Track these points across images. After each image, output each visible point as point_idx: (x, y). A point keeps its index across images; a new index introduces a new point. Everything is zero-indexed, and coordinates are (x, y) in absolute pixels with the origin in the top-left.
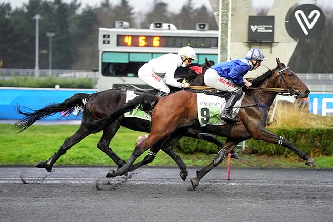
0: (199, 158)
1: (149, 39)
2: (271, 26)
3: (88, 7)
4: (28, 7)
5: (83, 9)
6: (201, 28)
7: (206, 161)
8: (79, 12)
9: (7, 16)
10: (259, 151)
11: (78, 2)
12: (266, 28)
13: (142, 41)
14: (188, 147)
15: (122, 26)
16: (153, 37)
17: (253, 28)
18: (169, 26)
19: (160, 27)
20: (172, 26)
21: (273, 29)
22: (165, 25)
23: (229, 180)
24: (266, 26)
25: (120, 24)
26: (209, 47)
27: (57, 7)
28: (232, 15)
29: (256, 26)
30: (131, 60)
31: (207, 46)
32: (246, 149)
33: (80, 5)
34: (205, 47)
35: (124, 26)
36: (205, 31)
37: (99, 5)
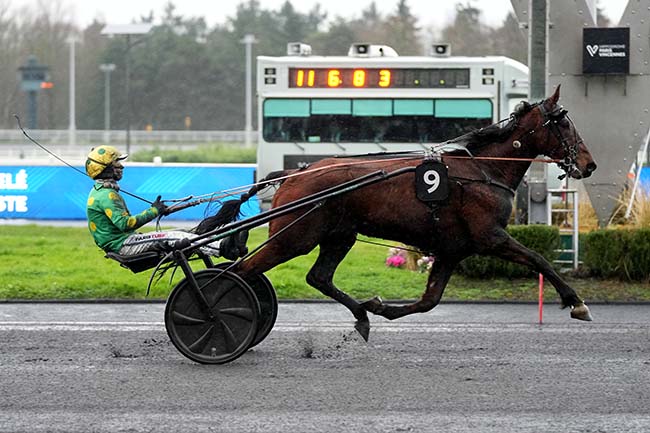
0: (494, 286)
1: (346, 74)
2: (623, 46)
3: (340, 19)
4: (235, 23)
5: (331, 23)
6: (438, 52)
7: (506, 290)
8: (324, 28)
9: (199, 40)
10: (604, 271)
11: (322, 12)
12: (614, 50)
13: (333, 78)
14: (474, 266)
15: (299, 51)
16: (352, 70)
17: (592, 50)
18: (381, 50)
19: (365, 52)
20: (387, 50)
21: (627, 51)
22: (374, 49)
23: (541, 323)
24: (615, 46)
25: (296, 49)
26: (453, 86)
27: (284, 19)
28: (551, 27)
29: (596, 46)
30: (314, 112)
31: (451, 83)
32: (580, 269)
33: (325, 16)
34: (445, 86)
35: (302, 52)
36: (445, 57)
37: (359, 16)
